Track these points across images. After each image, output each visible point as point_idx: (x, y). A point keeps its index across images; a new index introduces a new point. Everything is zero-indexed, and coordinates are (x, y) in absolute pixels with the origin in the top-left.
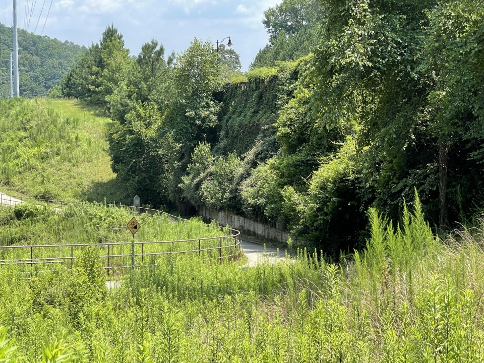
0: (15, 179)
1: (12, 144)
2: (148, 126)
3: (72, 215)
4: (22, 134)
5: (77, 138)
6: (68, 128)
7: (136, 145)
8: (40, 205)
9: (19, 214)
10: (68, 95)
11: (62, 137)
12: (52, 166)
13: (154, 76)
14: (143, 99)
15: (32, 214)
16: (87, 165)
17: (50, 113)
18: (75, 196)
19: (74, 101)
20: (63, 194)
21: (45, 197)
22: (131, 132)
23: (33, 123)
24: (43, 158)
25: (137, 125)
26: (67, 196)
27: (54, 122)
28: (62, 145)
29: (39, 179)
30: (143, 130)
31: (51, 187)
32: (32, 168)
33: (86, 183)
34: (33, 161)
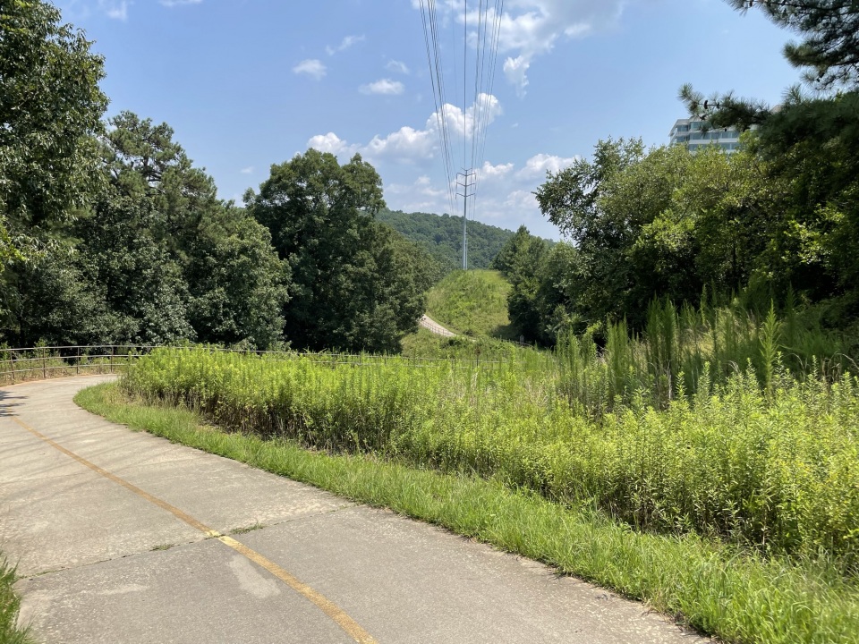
0: (454, 321)
1: (455, 299)
2: (531, 292)
3: (481, 345)
4: (462, 293)
5: (492, 297)
6: (489, 291)
7: (523, 304)
8: (464, 338)
9: (451, 342)
10: (496, 268)
11: (484, 296)
12: (476, 314)
13: (537, 260)
14: (529, 275)
15: (458, 343)
16: (496, 314)
17: (480, 281)
18: (486, 333)
19: (498, 272)
20: (480, 332)
21: (469, 333)
22: (520, 296)
23: (468, 287)
24: (471, 309)
25: (524, 292)
26: (482, 333)
27: (480, 287)
28: (483, 301)
29: (467, 322)
30: (528, 295)
31: (473, 327)
32: (464, 314)
33: (495, 326)
34: (465, 311)
